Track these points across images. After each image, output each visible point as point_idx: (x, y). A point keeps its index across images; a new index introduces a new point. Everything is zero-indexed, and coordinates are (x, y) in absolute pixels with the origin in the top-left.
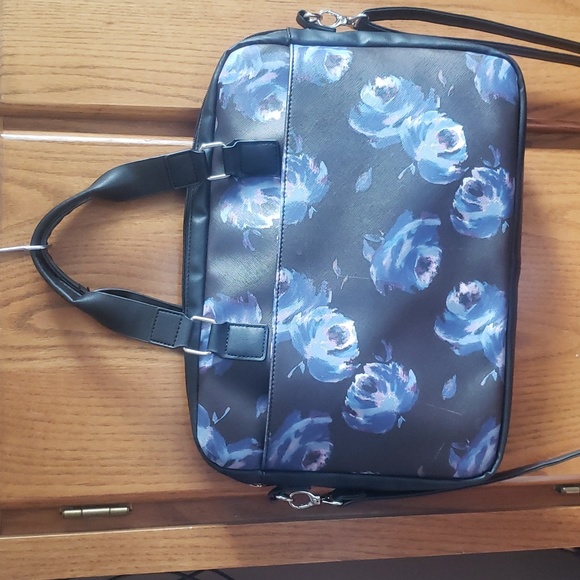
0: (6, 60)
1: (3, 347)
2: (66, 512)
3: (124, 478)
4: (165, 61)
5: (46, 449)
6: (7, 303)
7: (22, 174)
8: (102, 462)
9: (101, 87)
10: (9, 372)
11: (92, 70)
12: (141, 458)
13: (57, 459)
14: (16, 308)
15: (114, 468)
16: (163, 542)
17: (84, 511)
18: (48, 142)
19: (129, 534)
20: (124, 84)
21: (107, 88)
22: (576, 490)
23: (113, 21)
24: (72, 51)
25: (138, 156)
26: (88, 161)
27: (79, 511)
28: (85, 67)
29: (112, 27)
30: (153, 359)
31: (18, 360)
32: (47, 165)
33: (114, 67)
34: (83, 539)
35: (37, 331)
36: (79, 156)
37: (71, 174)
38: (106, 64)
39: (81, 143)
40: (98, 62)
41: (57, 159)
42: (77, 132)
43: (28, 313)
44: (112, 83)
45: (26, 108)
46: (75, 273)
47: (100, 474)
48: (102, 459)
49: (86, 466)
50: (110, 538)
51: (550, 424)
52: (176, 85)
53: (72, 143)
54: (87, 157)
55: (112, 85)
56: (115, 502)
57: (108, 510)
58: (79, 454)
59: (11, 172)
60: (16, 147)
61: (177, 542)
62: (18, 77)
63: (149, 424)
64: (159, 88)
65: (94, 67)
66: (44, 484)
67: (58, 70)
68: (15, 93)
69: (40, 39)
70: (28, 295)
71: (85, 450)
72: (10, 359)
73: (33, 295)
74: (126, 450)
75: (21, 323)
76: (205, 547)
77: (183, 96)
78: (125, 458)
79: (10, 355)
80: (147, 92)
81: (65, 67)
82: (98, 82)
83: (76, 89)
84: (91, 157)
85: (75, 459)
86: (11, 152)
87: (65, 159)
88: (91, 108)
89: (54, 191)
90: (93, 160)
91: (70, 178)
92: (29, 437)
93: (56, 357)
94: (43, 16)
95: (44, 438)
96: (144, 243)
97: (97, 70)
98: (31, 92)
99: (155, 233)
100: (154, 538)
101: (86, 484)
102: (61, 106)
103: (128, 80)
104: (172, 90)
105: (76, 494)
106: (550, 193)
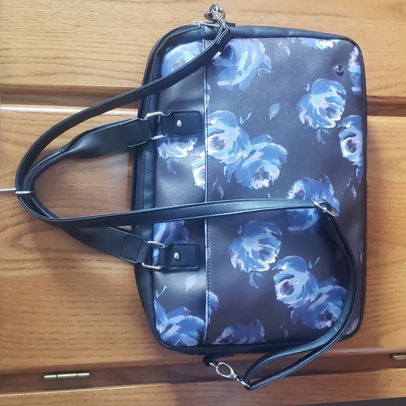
0: (4, 53)
1: (2, 261)
2: (46, 377)
3: (87, 353)
4: (118, 54)
5: (32, 333)
6: (4, 229)
7: (14, 136)
8: (71, 342)
9: (71, 73)
10: (5, 279)
11: (65, 60)
12: (99, 339)
13: (39, 340)
14: (10, 232)
15: (80, 346)
16: (114, 398)
17: (59, 376)
18: (33, 113)
19: (90, 392)
20: (88, 70)
21: (76, 73)
22: (403, 357)
23: (80, 24)
24: (50, 47)
25: (98, 123)
27: (55, 376)
28: (59, 58)
29: (79, 29)
30: (107, 269)
31: (12, 269)
32: (33, 129)
33: (81, 58)
34: (58, 396)
35: (26, 249)
38: (75, 56)
40: (70, 54)
41: (40, 125)
43: (20, 236)
44: (79, 70)
45: (17, 87)
46: (53, 207)
47: (70, 350)
48: (71, 339)
49: (60, 344)
50: (77, 395)
51: (386, 312)
52: (126, 71)
56: (80, 369)
57: (75, 375)
58: (55, 336)
59: (6, 135)
60: (11, 117)
61: (124, 397)
62: (12, 65)
63: (105, 314)
64: (113, 74)
65: (66, 58)
66: (31, 357)
67: (41, 60)
68: (10, 76)
69: (28, 37)
70: (19, 223)
71: (59, 333)
72: (6, 269)
73: (22, 223)
74: (88, 333)
75: (14, 243)
76: (144, 400)
77: (130, 79)
78: (88, 339)
79: (6, 266)
80: (104, 76)
81: (46, 58)
82: (69, 69)
83: (54, 74)
85: (52, 340)
86: (7, 120)
87: (45, 125)
88: (64, 87)
92: (20, 324)
93: (39, 267)
94: (30, 21)
95: (30, 325)
96: (102, 185)
97: (68, 60)
98: (21, 76)
100: (108, 394)
101: (60, 357)
102: (43, 87)
103: (91, 67)
104: (123, 75)
105: (53, 364)
106: (389, 149)
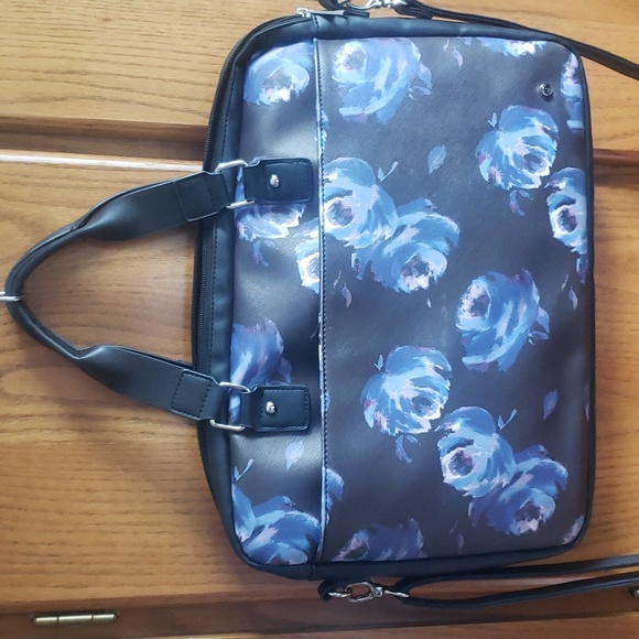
2: (39, 619)
3: (110, 578)
4: (173, 68)
5: (15, 542)
8: (84, 559)
9: (94, 98)
11: (83, 77)
12: (131, 555)
13: (28, 555)
15: (99, 567)
17: (61, 618)
18: (26, 164)
20: (122, 95)
21: (101, 99)
23: (111, 17)
24: (58, 53)
25: (137, 183)
26: (75, 188)
27: (54, 619)
28: (73, 72)
29: (109, 25)
30: (149, 433)
32: (25, 192)
33: (111, 74)
35: (8, 396)
36: (65, 182)
37: (54, 204)
38: (101, 70)
39: (67, 166)
40: (91, 67)
41: (37, 185)
42: (63, 151)
44: (107, 93)
46: (57, 326)
47: (81, 573)
48: (85, 555)
49: (64, 563)
52: (187, 98)
53: (56, 166)
54: (74, 183)
55: (107, 96)
56: (98, 608)
57: (90, 617)
58: (55, 549)
63: (142, 512)
64: (165, 101)
65: (86, 74)
66: (12, 586)
67: (42, 76)
71: (63, 543)
74: (113, 545)
77: (193, 112)
78: (112, 554)
80: (149, 105)
81: (50, 72)
82: (89, 91)
83: (62, 99)
84: (79, 183)
85: (51, 556)
87: (47, 185)
89: (33, 224)
90: (81, 187)
91: (53, 209)
94: (24, 9)
95: (12, 530)
97: (89, 77)
98: (7, 102)
99: (156, 278)
101: (63, 586)
102: (45, 120)
103: (127, 89)
104: (181, 104)
105: (51, 598)
